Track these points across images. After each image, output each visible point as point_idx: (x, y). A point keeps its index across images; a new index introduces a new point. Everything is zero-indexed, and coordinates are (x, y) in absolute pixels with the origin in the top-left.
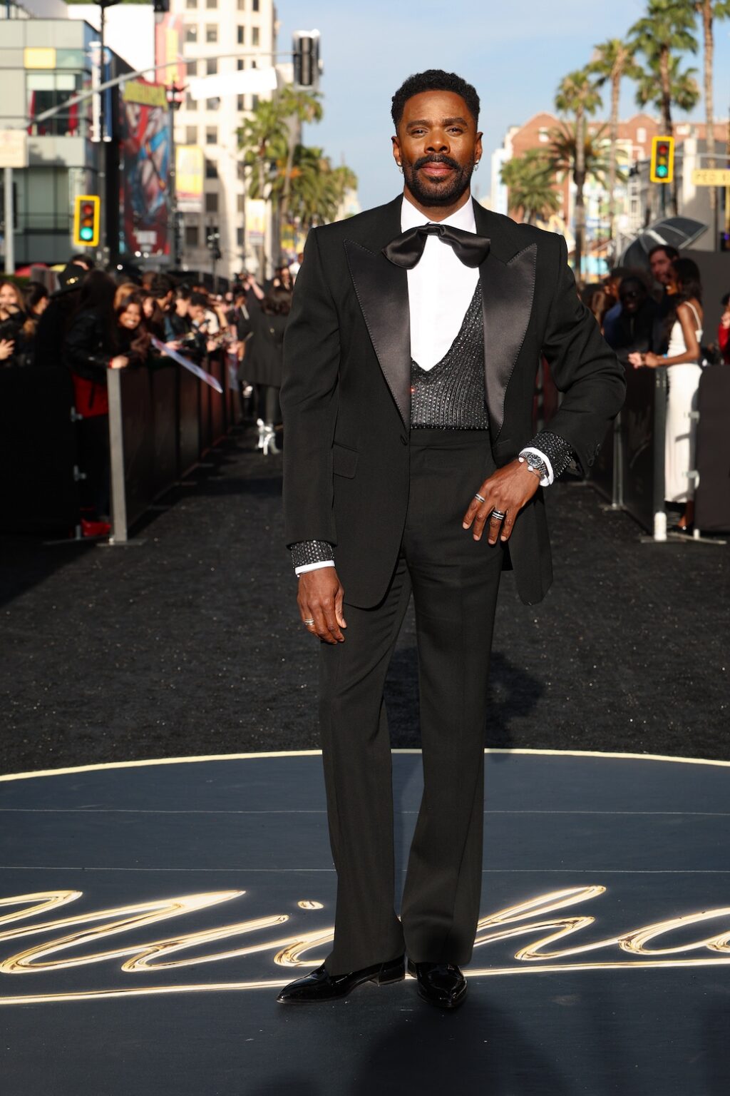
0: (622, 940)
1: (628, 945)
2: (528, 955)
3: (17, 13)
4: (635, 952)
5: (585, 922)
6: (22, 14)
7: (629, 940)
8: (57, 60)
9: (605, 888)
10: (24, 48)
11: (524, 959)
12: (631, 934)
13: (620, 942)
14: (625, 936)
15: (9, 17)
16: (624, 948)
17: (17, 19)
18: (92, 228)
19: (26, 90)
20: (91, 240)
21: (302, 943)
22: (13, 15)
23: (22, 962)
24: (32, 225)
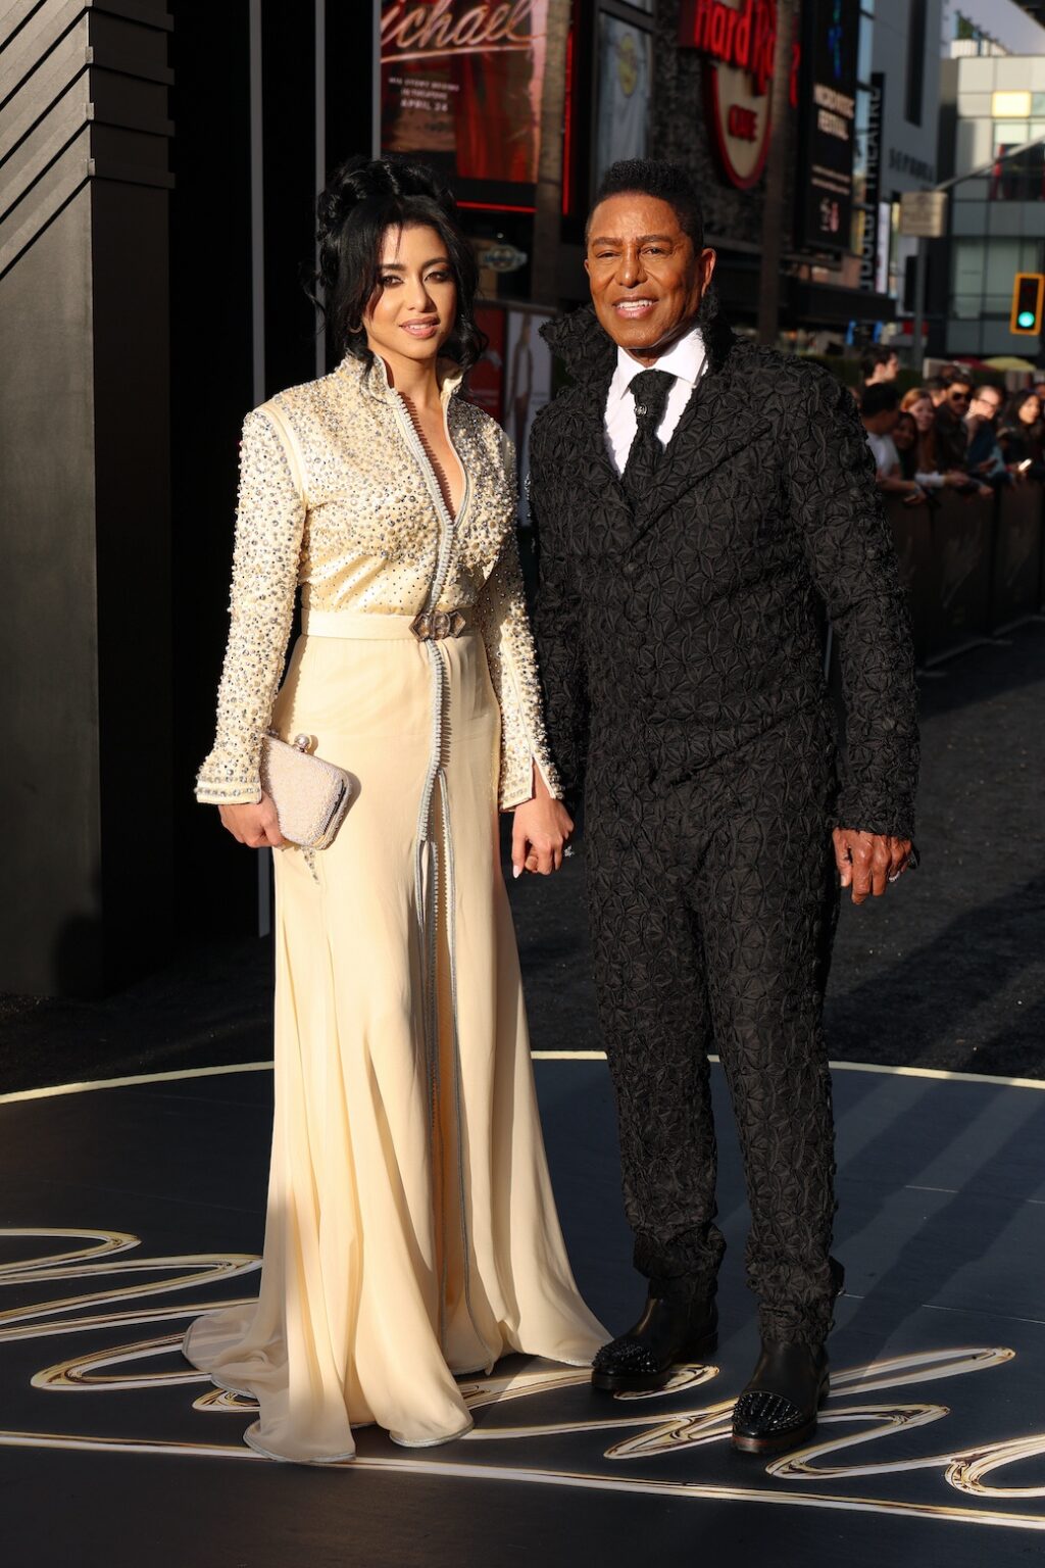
0: (958, 1460)
1: (960, 1472)
2: (791, 1467)
3: (989, 50)
4: (960, 1487)
5: (933, 1413)
6: (996, 50)
7: (969, 1461)
8: (1034, 105)
9: (1013, 1354)
10: (992, 93)
11: (778, 1474)
12: (979, 1451)
13: (954, 1462)
14: (968, 1454)
15: (979, 54)
16: (949, 1477)
17: (989, 55)
18: (1033, 312)
19: (993, 143)
20: (1032, 327)
21: (483, 1392)
22: (985, 51)
23: (74, 1373)
24: (990, 309)
